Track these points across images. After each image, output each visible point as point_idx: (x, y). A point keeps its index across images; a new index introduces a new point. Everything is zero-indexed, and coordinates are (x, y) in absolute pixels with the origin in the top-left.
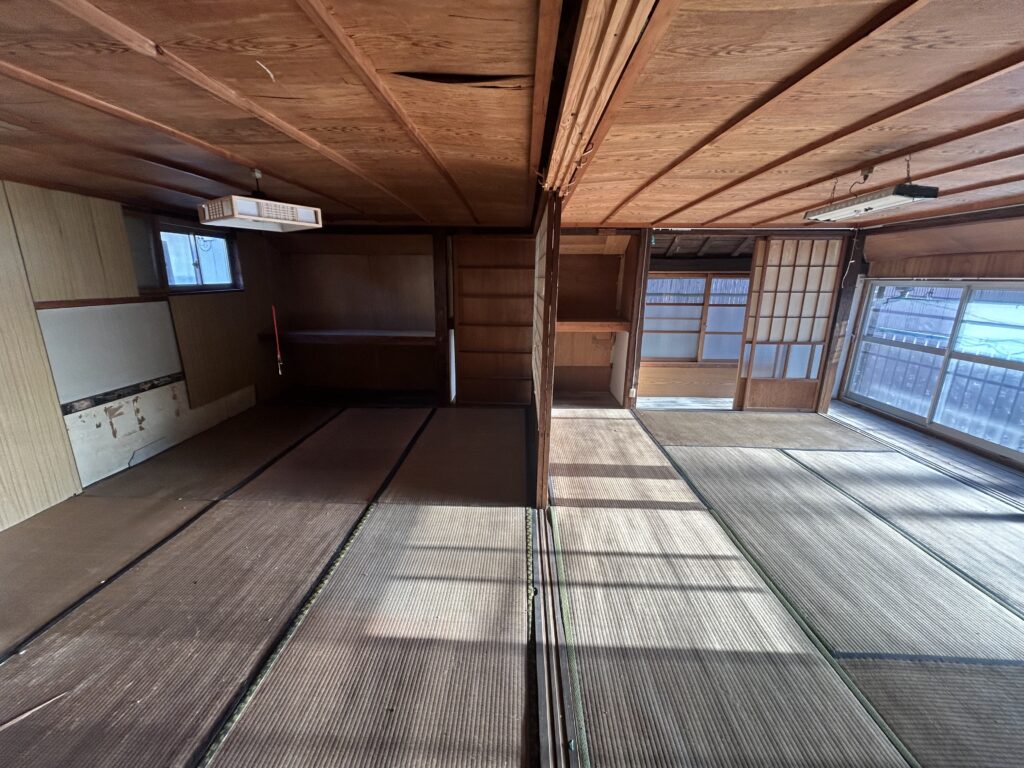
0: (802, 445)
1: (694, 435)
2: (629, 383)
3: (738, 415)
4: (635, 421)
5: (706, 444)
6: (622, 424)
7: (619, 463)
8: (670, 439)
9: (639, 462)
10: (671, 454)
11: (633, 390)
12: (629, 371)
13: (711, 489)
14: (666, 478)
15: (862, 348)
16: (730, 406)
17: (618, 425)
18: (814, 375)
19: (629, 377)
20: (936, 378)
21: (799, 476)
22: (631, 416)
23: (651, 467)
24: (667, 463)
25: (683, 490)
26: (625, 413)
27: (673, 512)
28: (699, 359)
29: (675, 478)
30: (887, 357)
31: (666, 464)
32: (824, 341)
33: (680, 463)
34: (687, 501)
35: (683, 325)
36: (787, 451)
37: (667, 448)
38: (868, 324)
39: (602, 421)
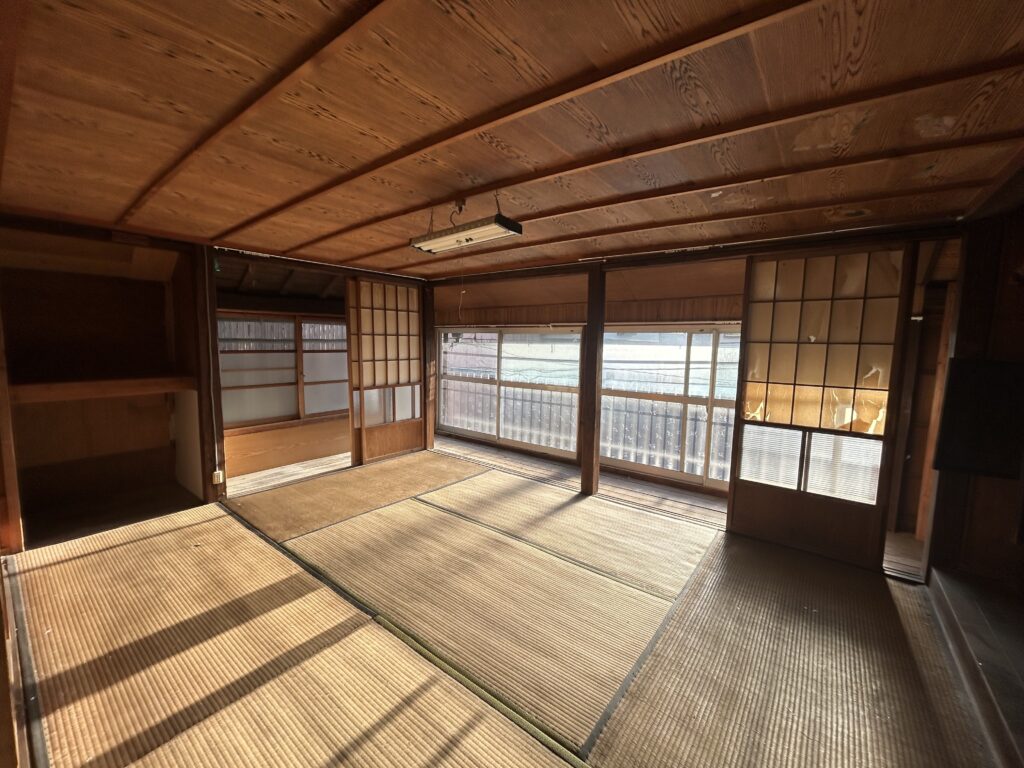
0: (430, 486)
1: (318, 512)
2: (210, 464)
3: (358, 470)
4: (229, 519)
5: (338, 519)
6: (207, 531)
7: (214, 605)
8: (289, 528)
9: (250, 587)
10: (297, 551)
11: (219, 473)
12: (206, 448)
13: (365, 584)
14: (300, 595)
15: (442, 386)
16: (348, 462)
17: (199, 533)
18: (418, 415)
19: (208, 456)
20: (495, 403)
21: (443, 522)
22: (223, 513)
23: (272, 587)
24: (296, 569)
25: (331, 605)
26: (212, 509)
27: (327, 651)
28: (302, 415)
29: (313, 589)
30: (461, 391)
31: (294, 572)
32: (420, 381)
33: (313, 560)
34: (341, 619)
35: (272, 377)
36: (421, 497)
37: (289, 544)
38: (442, 365)
39: (167, 536)
